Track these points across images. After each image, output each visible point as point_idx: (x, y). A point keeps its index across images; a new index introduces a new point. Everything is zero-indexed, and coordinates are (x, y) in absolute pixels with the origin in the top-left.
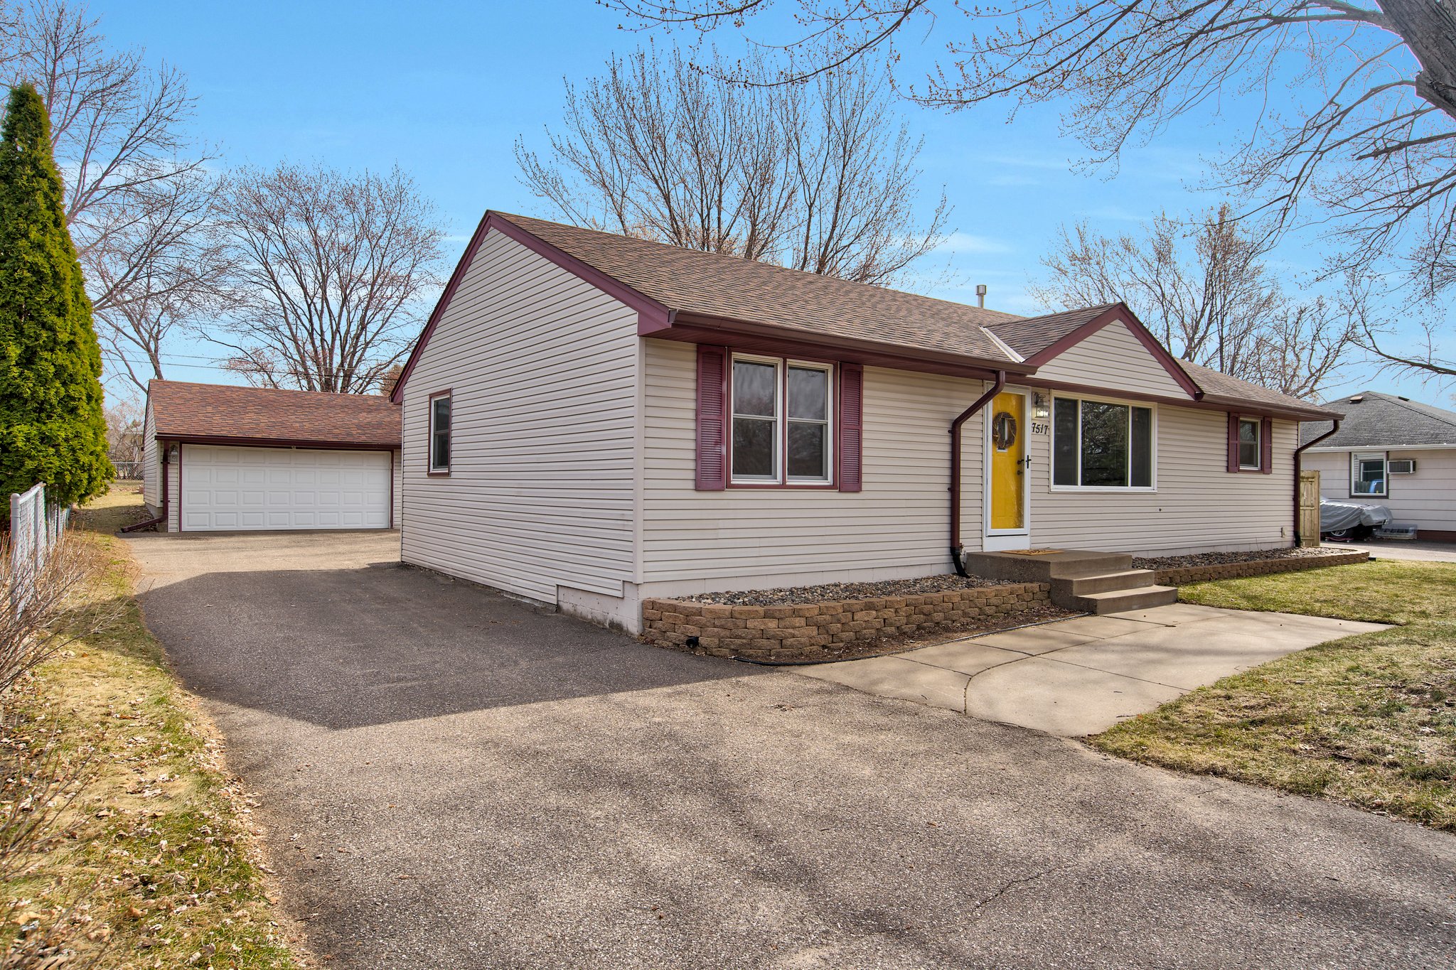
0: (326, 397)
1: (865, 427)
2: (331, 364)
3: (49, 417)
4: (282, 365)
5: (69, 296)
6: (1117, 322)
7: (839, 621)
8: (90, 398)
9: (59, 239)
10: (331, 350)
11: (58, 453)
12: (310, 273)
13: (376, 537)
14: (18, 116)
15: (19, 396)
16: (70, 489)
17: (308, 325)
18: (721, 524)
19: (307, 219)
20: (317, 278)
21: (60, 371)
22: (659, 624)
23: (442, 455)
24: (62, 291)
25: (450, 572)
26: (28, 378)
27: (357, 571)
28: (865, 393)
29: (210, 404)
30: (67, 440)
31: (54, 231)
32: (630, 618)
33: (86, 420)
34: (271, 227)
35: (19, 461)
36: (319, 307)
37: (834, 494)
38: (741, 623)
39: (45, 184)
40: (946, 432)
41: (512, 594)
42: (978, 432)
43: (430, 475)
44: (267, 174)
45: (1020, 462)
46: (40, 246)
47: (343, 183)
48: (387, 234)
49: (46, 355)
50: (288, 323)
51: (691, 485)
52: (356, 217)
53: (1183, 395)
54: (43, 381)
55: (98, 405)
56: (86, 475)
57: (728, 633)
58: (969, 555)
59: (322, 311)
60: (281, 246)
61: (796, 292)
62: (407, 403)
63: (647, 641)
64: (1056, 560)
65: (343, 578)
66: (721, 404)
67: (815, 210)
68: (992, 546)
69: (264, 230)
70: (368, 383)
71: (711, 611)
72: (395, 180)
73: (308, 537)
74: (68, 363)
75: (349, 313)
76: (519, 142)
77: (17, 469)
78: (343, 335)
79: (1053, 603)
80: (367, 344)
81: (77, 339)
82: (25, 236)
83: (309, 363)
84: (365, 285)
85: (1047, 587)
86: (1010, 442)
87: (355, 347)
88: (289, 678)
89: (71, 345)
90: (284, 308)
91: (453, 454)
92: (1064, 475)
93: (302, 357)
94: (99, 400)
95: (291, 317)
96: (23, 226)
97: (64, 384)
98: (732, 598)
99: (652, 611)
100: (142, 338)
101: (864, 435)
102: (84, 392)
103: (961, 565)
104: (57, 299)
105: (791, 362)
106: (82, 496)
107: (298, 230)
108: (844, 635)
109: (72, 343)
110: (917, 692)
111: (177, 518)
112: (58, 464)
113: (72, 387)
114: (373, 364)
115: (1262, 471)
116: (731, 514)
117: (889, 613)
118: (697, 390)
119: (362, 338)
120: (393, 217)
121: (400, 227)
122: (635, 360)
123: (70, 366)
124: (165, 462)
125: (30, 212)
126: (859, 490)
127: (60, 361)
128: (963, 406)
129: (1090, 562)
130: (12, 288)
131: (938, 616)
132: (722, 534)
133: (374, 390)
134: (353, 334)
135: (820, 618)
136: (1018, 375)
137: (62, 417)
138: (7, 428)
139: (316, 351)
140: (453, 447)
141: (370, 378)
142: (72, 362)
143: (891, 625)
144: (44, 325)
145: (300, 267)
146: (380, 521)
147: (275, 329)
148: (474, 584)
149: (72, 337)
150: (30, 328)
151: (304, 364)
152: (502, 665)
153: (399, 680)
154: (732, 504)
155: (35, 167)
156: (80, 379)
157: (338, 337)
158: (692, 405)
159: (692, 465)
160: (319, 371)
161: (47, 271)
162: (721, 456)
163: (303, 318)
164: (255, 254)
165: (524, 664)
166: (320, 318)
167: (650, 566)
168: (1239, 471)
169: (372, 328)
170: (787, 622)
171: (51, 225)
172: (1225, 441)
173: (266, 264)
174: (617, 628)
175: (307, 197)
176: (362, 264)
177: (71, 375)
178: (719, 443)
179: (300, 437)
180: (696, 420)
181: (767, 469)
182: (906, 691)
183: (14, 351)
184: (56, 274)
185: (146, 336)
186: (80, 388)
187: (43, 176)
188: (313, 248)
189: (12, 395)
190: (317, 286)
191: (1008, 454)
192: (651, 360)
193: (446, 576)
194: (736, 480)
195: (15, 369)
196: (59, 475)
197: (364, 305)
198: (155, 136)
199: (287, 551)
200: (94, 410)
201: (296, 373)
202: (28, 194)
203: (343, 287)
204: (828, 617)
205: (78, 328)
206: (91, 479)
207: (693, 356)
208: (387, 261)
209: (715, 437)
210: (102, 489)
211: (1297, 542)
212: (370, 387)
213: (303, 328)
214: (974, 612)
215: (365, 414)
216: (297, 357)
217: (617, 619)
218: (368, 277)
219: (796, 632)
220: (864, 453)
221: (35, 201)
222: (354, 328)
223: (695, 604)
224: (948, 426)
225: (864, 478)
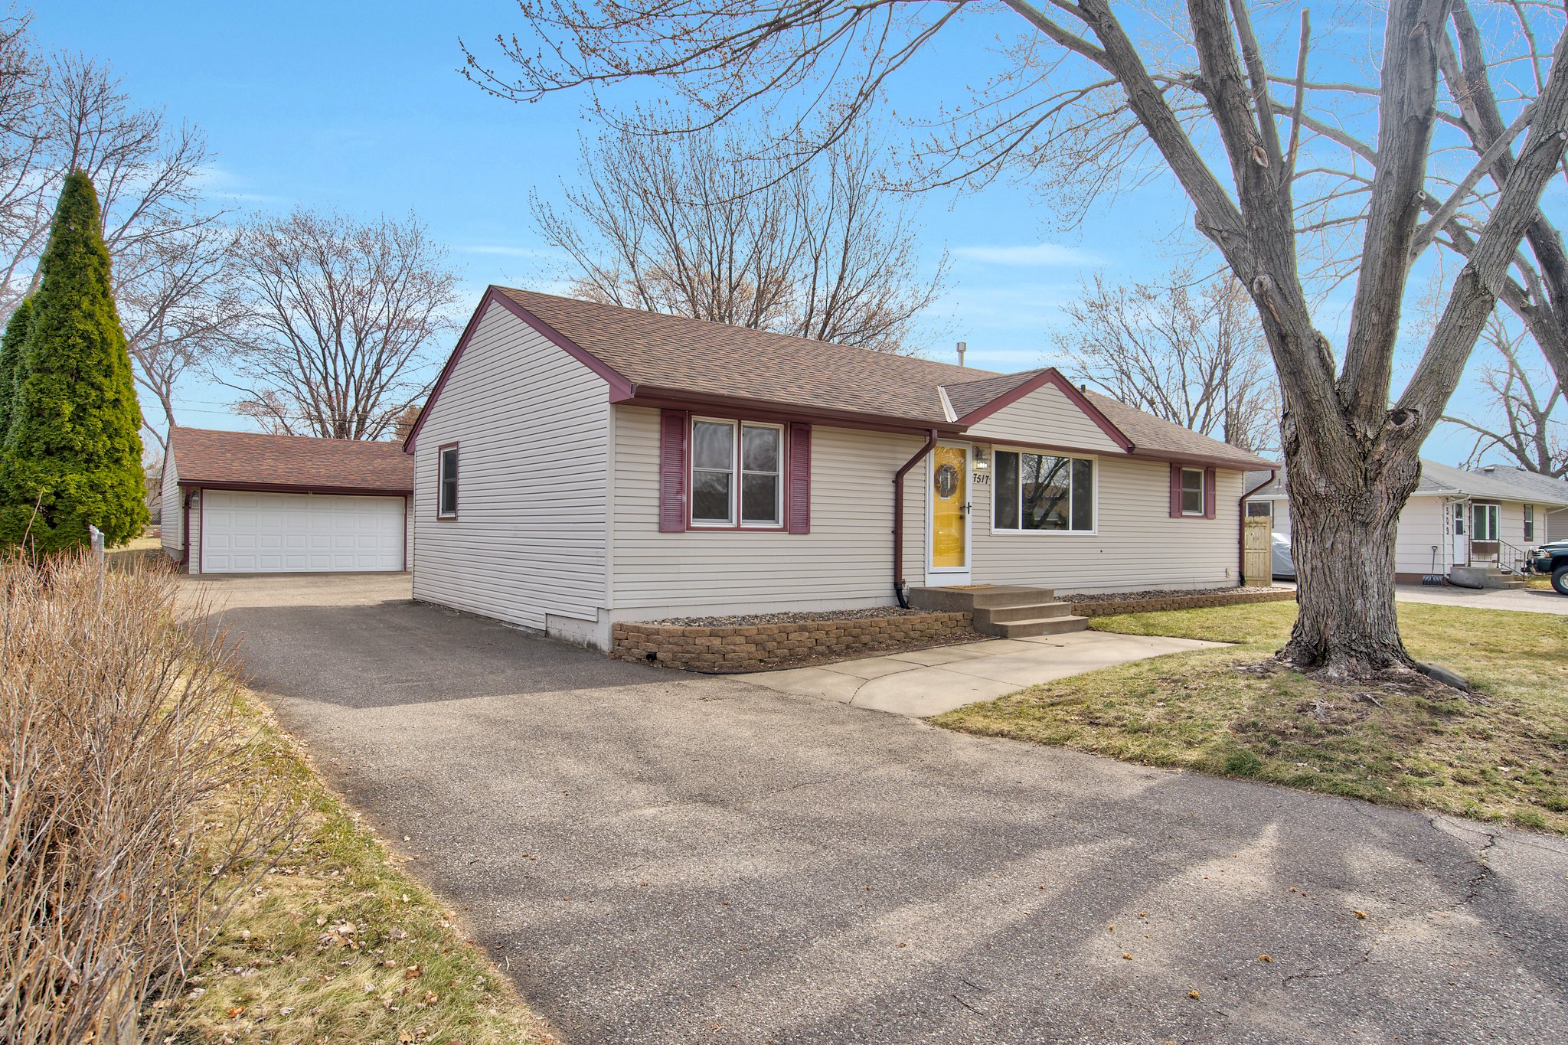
0: (338, 442)
1: (813, 478)
2: (345, 409)
3: (97, 467)
4: (293, 408)
5: (114, 360)
6: (1050, 385)
7: (774, 640)
8: (132, 449)
9: (106, 308)
10: (345, 395)
11: (105, 500)
12: (324, 315)
13: (390, 579)
14: (73, 201)
15: (71, 449)
16: (115, 531)
17: (321, 368)
18: (682, 560)
19: (322, 263)
20: (331, 322)
21: (107, 424)
22: (626, 643)
23: (450, 500)
24: (109, 355)
25: (456, 606)
26: (79, 433)
27: (371, 607)
28: (813, 448)
29: (229, 451)
30: (112, 487)
31: (103, 301)
32: (602, 638)
33: (129, 470)
34: (285, 269)
35: (71, 506)
36: (333, 351)
37: (785, 536)
38: (691, 641)
39: (95, 260)
40: (890, 482)
41: (509, 623)
42: (920, 483)
43: (439, 519)
44: (282, 218)
45: (962, 508)
46: (90, 316)
47: (358, 227)
48: (403, 278)
49: (95, 412)
50: (302, 368)
51: (656, 527)
52: (371, 259)
53: (1116, 449)
54: (92, 435)
55: (139, 455)
56: (128, 519)
57: (680, 649)
58: (912, 590)
59: (336, 354)
60: (295, 291)
61: (763, 359)
62: (418, 453)
63: (616, 657)
64: (980, 593)
65: (359, 612)
66: (682, 459)
67: (821, 262)
68: (933, 582)
69: (278, 273)
70: (383, 427)
71: (667, 631)
72: (412, 223)
73: (324, 579)
74: (113, 418)
75: (364, 356)
76: (533, 193)
77: (69, 513)
78: (357, 378)
79: (976, 630)
80: (382, 388)
81: (121, 398)
82: (78, 306)
83: (323, 407)
84: (381, 329)
85: (970, 615)
86: (953, 488)
87: (370, 391)
88: (319, 679)
89: (116, 402)
90: (298, 352)
91: (460, 500)
92: (1004, 520)
93: (316, 401)
94: (139, 451)
95: (305, 361)
96: (76, 298)
97: (110, 437)
98: (689, 622)
99: (622, 634)
100: (155, 384)
101: (813, 485)
102: (127, 444)
103: (902, 599)
104: (104, 362)
105: (744, 423)
106: (124, 538)
107: (312, 275)
108: (779, 652)
109: (117, 400)
110: (820, 690)
111: (198, 560)
112: (105, 508)
113: (117, 440)
114: (388, 408)
115: (1206, 516)
116: (691, 552)
117: (821, 635)
118: (661, 448)
119: (377, 382)
120: (409, 261)
121: (417, 271)
122: (607, 423)
123: (116, 422)
124: (187, 506)
125: (82, 285)
126: (807, 532)
127: (107, 417)
128: (904, 459)
129: (1011, 595)
130: (66, 353)
131: (866, 638)
132: (682, 568)
133: (388, 435)
134: (367, 377)
135: (758, 637)
136: (951, 432)
137: (107, 466)
138: (61, 477)
139: (330, 396)
140: (460, 494)
141: (384, 423)
142: (117, 418)
143: (822, 644)
144: (92, 385)
145: (314, 311)
146: (395, 565)
147: (289, 372)
148: (478, 616)
149: (117, 396)
150: (81, 388)
151: (317, 408)
152: (492, 673)
153: (407, 681)
154: (692, 544)
155: (86, 245)
156: (123, 432)
157: (352, 380)
158: (657, 461)
159: (656, 511)
160: (333, 415)
161: (96, 337)
162: (682, 503)
163: (317, 361)
164: (270, 299)
165: (509, 672)
166: (334, 361)
167: (619, 595)
168: (1182, 516)
169: (387, 372)
170: (729, 640)
171: (99, 296)
172: (1168, 490)
173: (279, 307)
174: (592, 647)
175: (323, 242)
176: (377, 309)
177: (115, 429)
178: (680, 492)
179: (317, 483)
180: (660, 473)
181: (724, 514)
182: (811, 690)
183: (68, 409)
184: (104, 340)
185: (158, 380)
186: (123, 440)
187: (94, 253)
188: (327, 292)
189: (64, 448)
190: (331, 330)
191: (951, 502)
192: (620, 423)
193: (453, 610)
194: (694, 524)
195: (68, 425)
196: (106, 518)
197: (379, 348)
198: (173, 189)
199: (306, 590)
200: (135, 460)
201: (309, 416)
202: (81, 269)
203: (358, 332)
204: (764, 637)
205: (122, 387)
206: (133, 522)
207: (658, 419)
208: (402, 305)
209: (677, 487)
210: (139, 532)
211: (1242, 581)
212: (384, 431)
213: (317, 372)
214: (900, 635)
215: (379, 460)
216: (310, 401)
217: (593, 640)
218: (383, 321)
219: (737, 648)
220: (812, 500)
221: (87, 275)
222: (368, 370)
223: (656, 626)
224: (892, 477)
225: (812, 522)
